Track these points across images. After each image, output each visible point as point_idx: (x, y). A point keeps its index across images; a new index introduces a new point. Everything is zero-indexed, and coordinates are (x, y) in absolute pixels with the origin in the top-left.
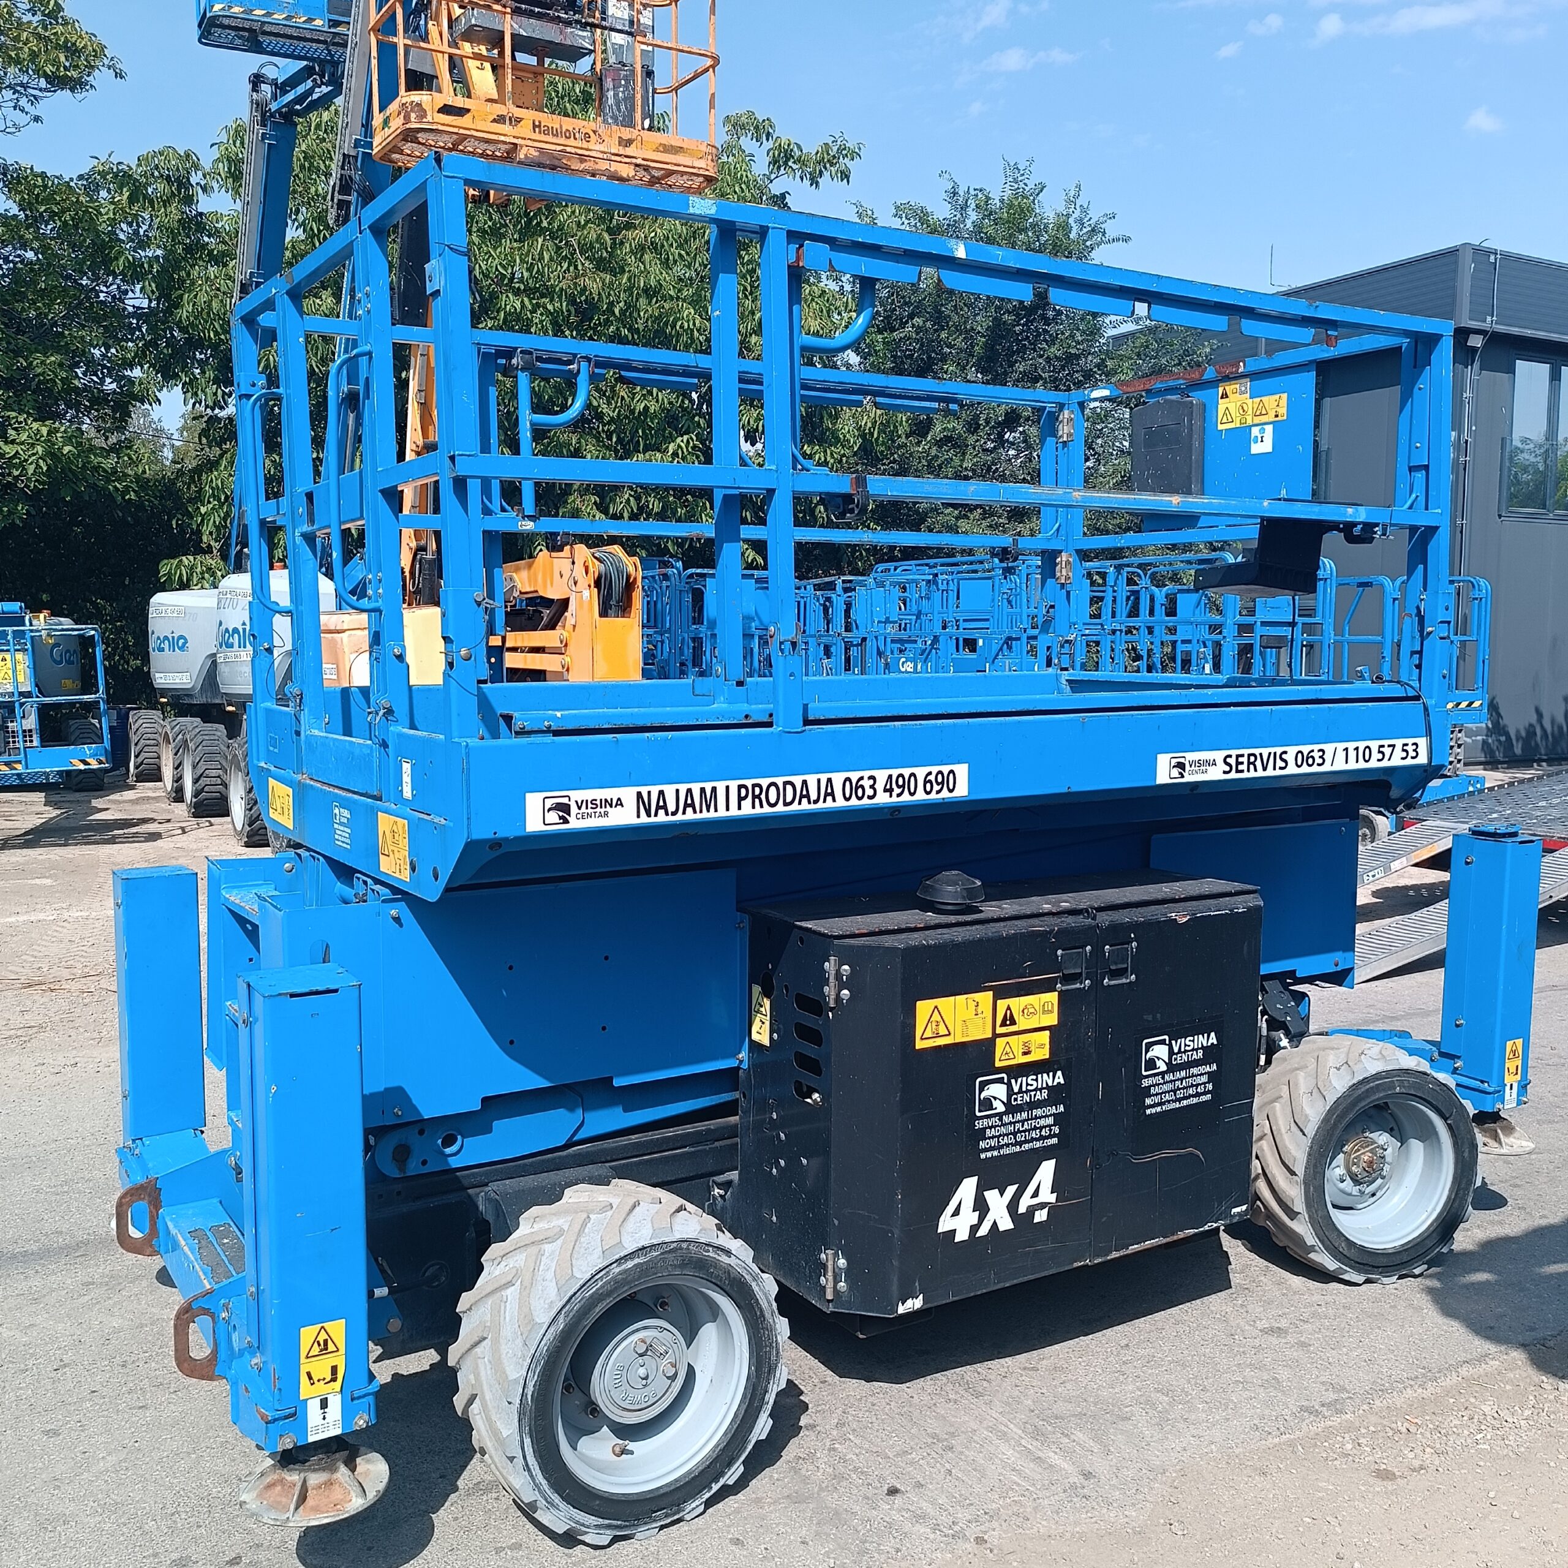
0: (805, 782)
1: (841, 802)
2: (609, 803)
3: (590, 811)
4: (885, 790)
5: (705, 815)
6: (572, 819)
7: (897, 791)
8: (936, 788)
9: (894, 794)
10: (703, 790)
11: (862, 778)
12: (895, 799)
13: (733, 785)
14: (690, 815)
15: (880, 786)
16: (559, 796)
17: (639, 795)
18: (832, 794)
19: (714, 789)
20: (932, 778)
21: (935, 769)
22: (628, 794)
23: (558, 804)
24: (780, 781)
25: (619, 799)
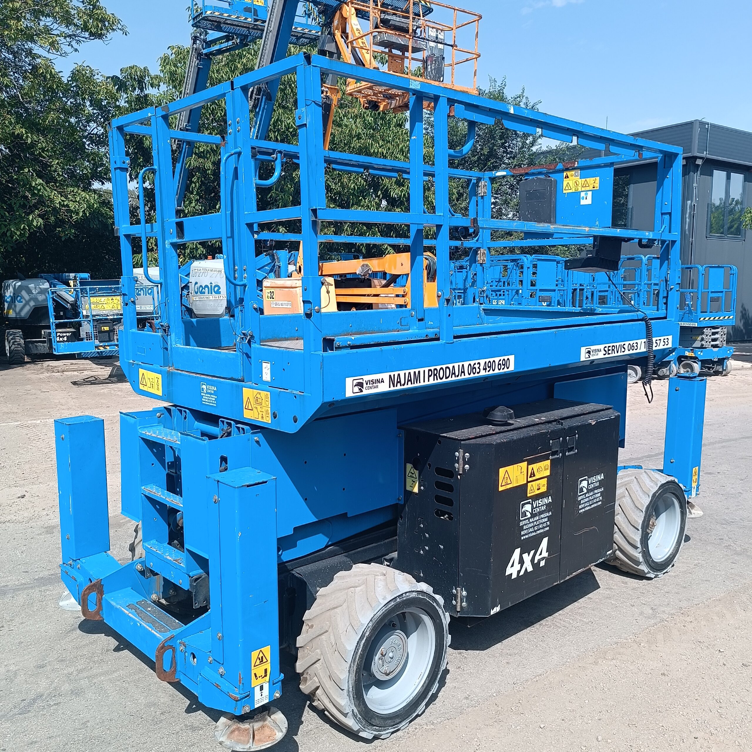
0: (454, 367)
1: (467, 376)
2: (378, 381)
3: (371, 385)
4: (484, 369)
5: (416, 385)
6: (364, 390)
7: (488, 369)
8: (503, 367)
9: (487, 371)
10: (415, 372)
11: (475, 364)
12: (487, 373)
13: (426, 369)
14: (410, 385)
15: (481, 368)
16: (358, 379)
17: (390, 376)
18: (464, 372)
19: (419, 372)
20: (501, 362)
21: (502, 358)
22: (385, 376)
23: (358, 383)
24: (444, 367)
25: (382, 379)
